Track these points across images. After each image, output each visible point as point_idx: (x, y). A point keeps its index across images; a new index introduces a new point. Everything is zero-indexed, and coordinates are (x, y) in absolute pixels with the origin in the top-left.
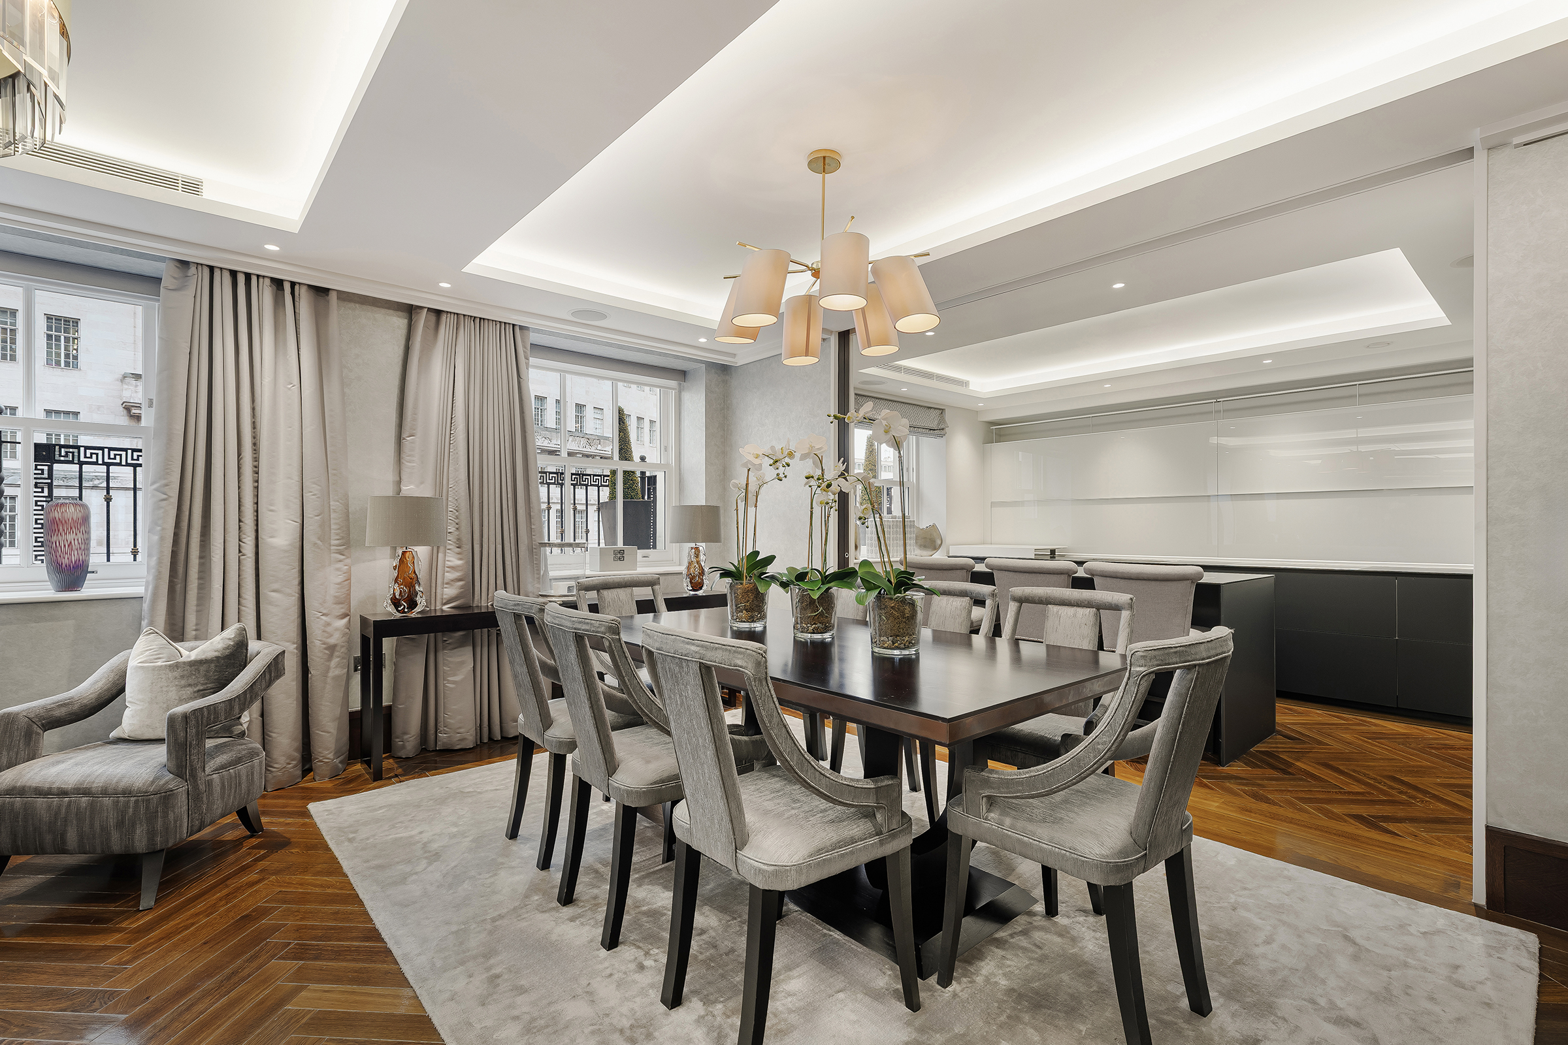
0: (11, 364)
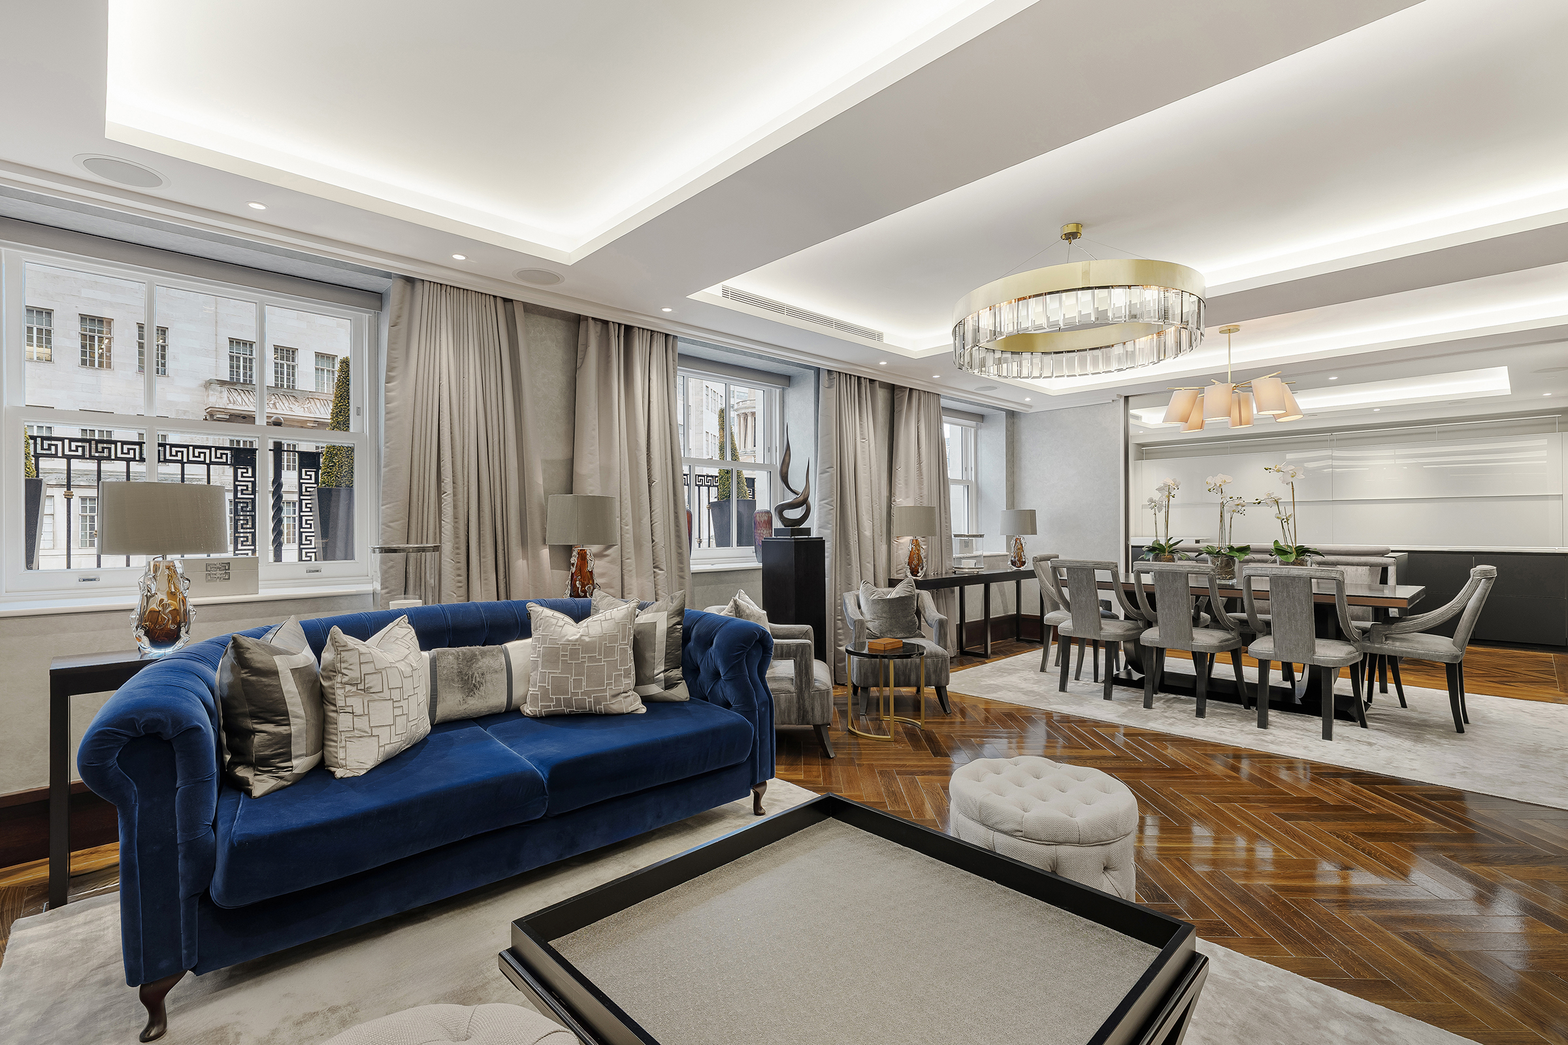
0: (107, 371)
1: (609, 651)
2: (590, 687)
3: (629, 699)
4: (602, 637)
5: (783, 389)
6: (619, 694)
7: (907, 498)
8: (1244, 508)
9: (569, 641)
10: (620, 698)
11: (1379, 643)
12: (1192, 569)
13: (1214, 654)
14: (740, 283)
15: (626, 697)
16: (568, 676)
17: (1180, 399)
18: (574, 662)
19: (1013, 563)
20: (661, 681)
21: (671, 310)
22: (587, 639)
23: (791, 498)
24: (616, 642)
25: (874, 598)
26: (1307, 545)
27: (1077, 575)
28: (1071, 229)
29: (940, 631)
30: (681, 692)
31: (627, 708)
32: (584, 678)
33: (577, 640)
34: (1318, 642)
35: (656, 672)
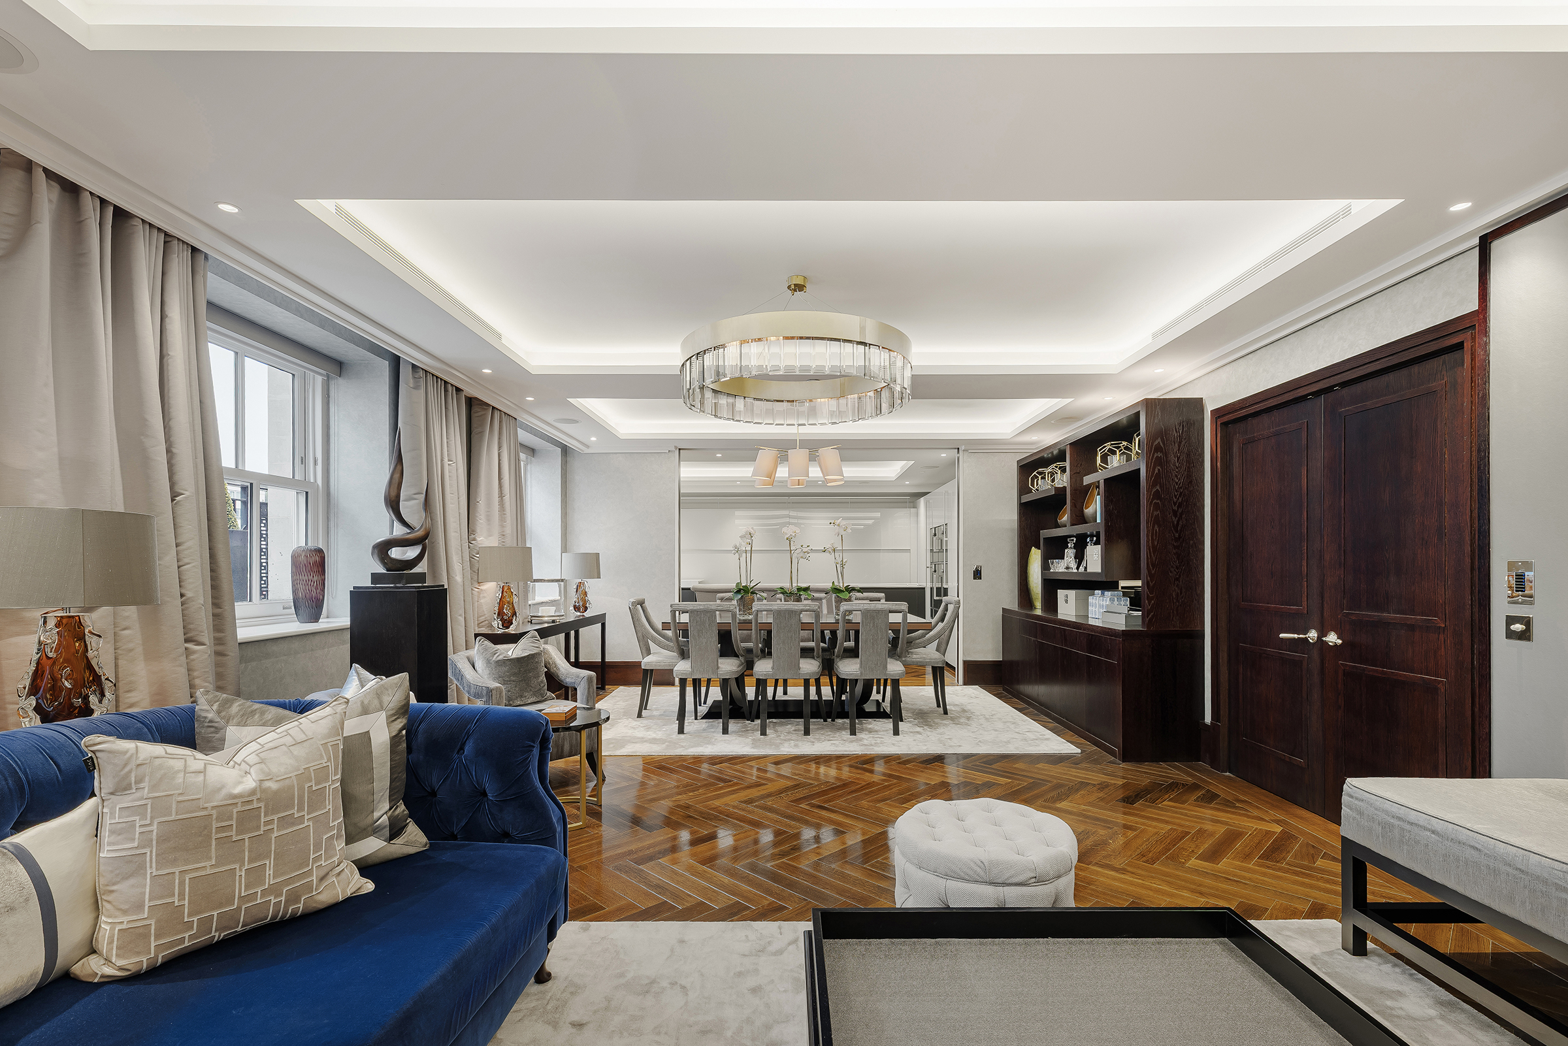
1: (316, 799)
2: (283, 874)
3: (343, 875)
4: (303, 777)
5: (328, 376)
6: (328, 874)
7: (490, 536)
8: (809, 555)
9: (235, 797)
10: (332, 879)
11: (905, 657)
12: (804, 608)
13: (819, 678)
14: (357, 208)
15: (339, 874)
16: (233, 866)
17: (766, 456)
18: (246, 836)
19: (576, 608)
20: (385, 827)
21: (236, 210)
22: (273, 786)
23: (399, 531)
24: (327, 780)
25: (498, 659)
26: (852, 585)
27: (700, 618)
28: (800, 281)
29: (589, 689)
30: (414, 839)
31: (344, 891)
32: (270, 863)
33: (253, 792)
34: (889, 660)
35: (376, 815)
